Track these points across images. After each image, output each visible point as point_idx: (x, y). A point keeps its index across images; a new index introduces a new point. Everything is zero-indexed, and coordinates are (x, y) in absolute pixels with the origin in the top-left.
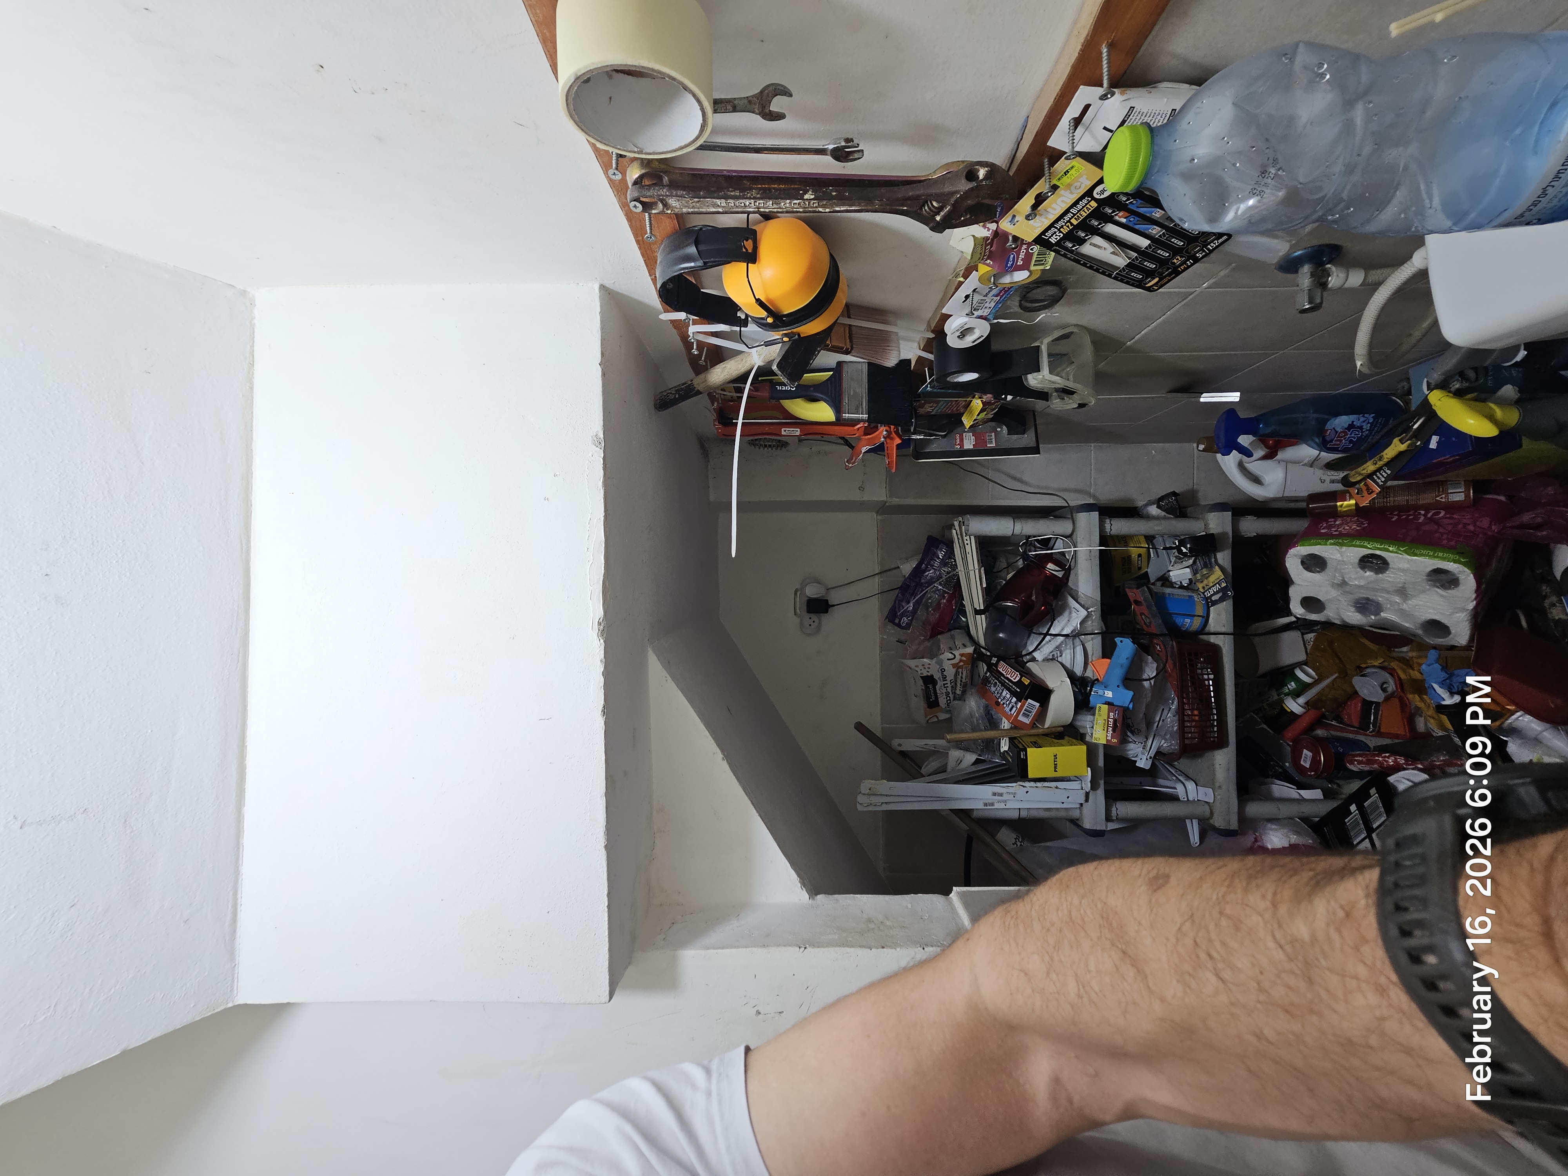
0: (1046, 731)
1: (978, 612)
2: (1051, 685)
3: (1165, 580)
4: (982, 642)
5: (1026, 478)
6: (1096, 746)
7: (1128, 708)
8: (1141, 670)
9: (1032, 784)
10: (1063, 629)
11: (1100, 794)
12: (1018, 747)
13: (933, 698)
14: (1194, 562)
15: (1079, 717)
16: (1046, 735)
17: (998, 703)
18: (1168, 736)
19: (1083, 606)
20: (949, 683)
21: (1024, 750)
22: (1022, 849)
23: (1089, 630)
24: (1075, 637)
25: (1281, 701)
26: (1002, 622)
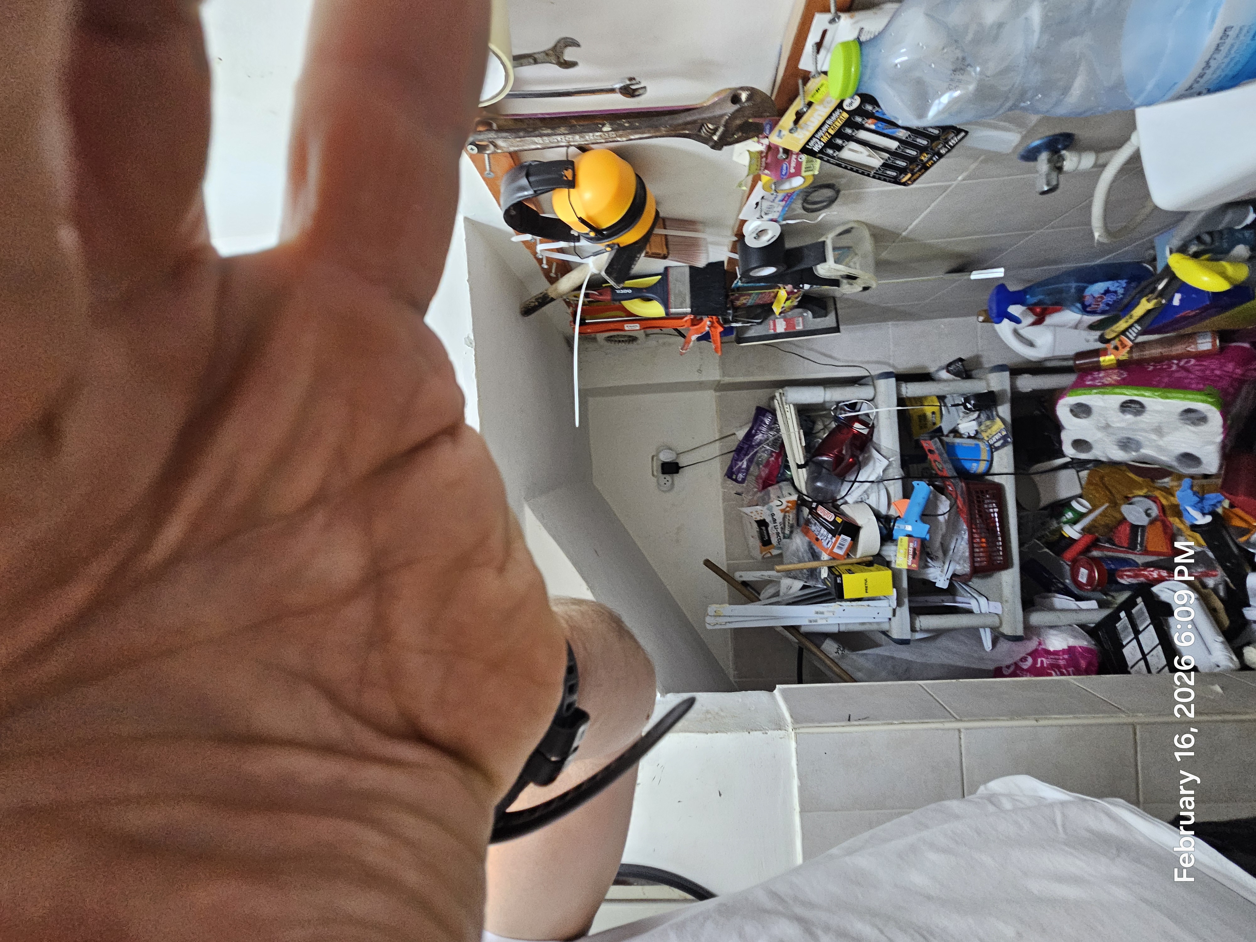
0: (859, 561)
1: (799, 466)
2: (860, 522)
3: (955, 432)
4: (805, 492)
5: (835, 355)
6: (900, 571)
7: (926, 538)
8: (936, 507)
9: (848, 603)
10: (869, 477)
11: (906, 609)
12: (835, 574)
13: (766, 538)
14: (979, 416)
15: (884, 548)
16: (858, 563)
17: (817, 539)
18: (961, 562)
19: (885, 457)
20: (778, 524)
21: (841, 576)
22: (843, 657)
23: (891, 477)
24: (878, 482)
25: (1060, 529)
26: (820, 473)
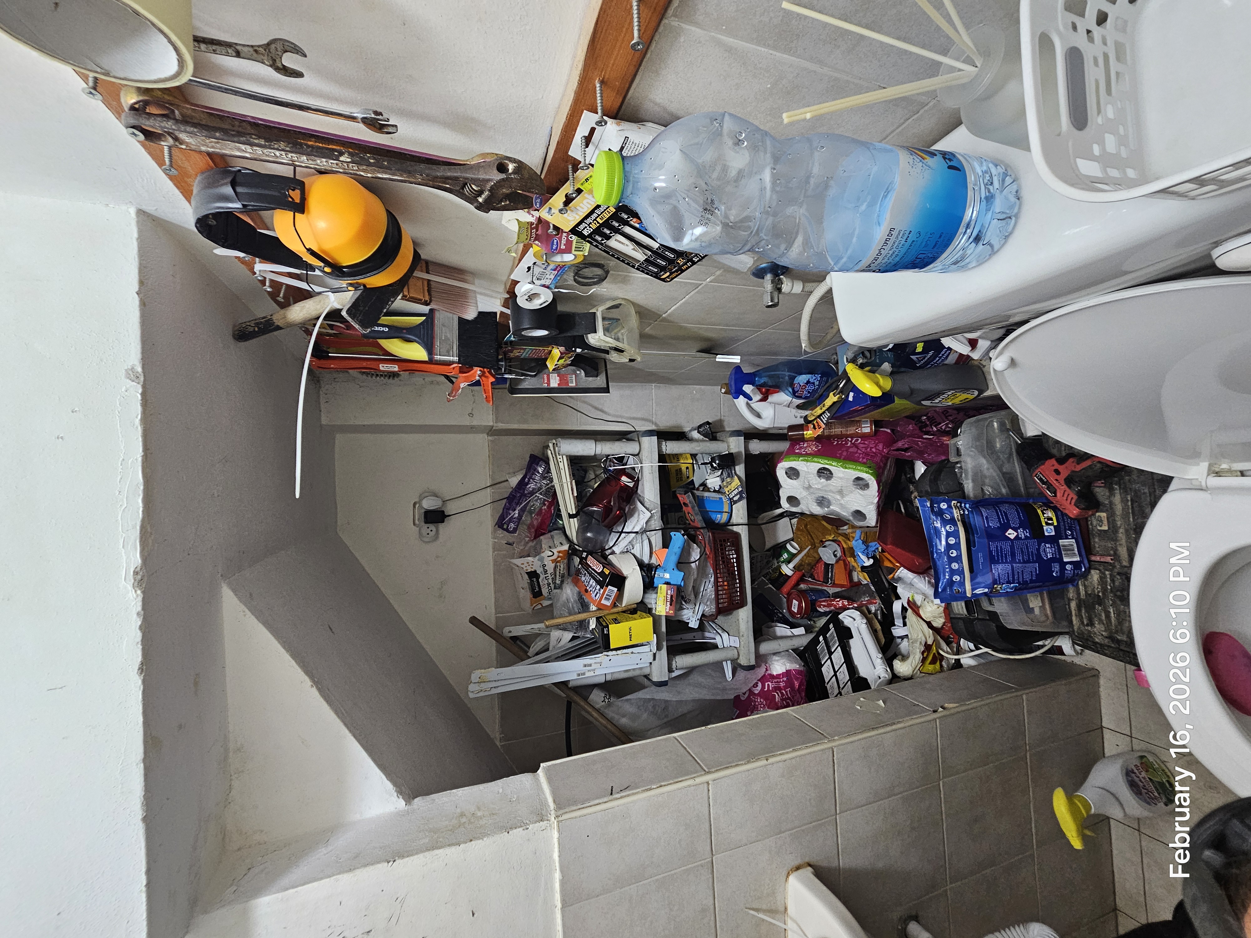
0: (624, 609)
1: (571, 516)
2: (625, 573)
3: (704, 486)
4: (575, 541)
5: (606, 409)
6: (660, 617)
7: (680, 585)
8: (689, 554)
9: (614, 652)
10: (634, 528)
11: (664, 652)
12: (602, 624)
13: (537, 589)
14: (722, 473)
15: (647, 596)
16: (624, 612)
17: (586, 591)
18: (708, 603)
19: (647, 509)
20: (549, 575)
21: (607, 627)
22: (610, 705)
23: (653, 528)
24: (642, 533)
25: (780, 567)
26: (590, 523)
